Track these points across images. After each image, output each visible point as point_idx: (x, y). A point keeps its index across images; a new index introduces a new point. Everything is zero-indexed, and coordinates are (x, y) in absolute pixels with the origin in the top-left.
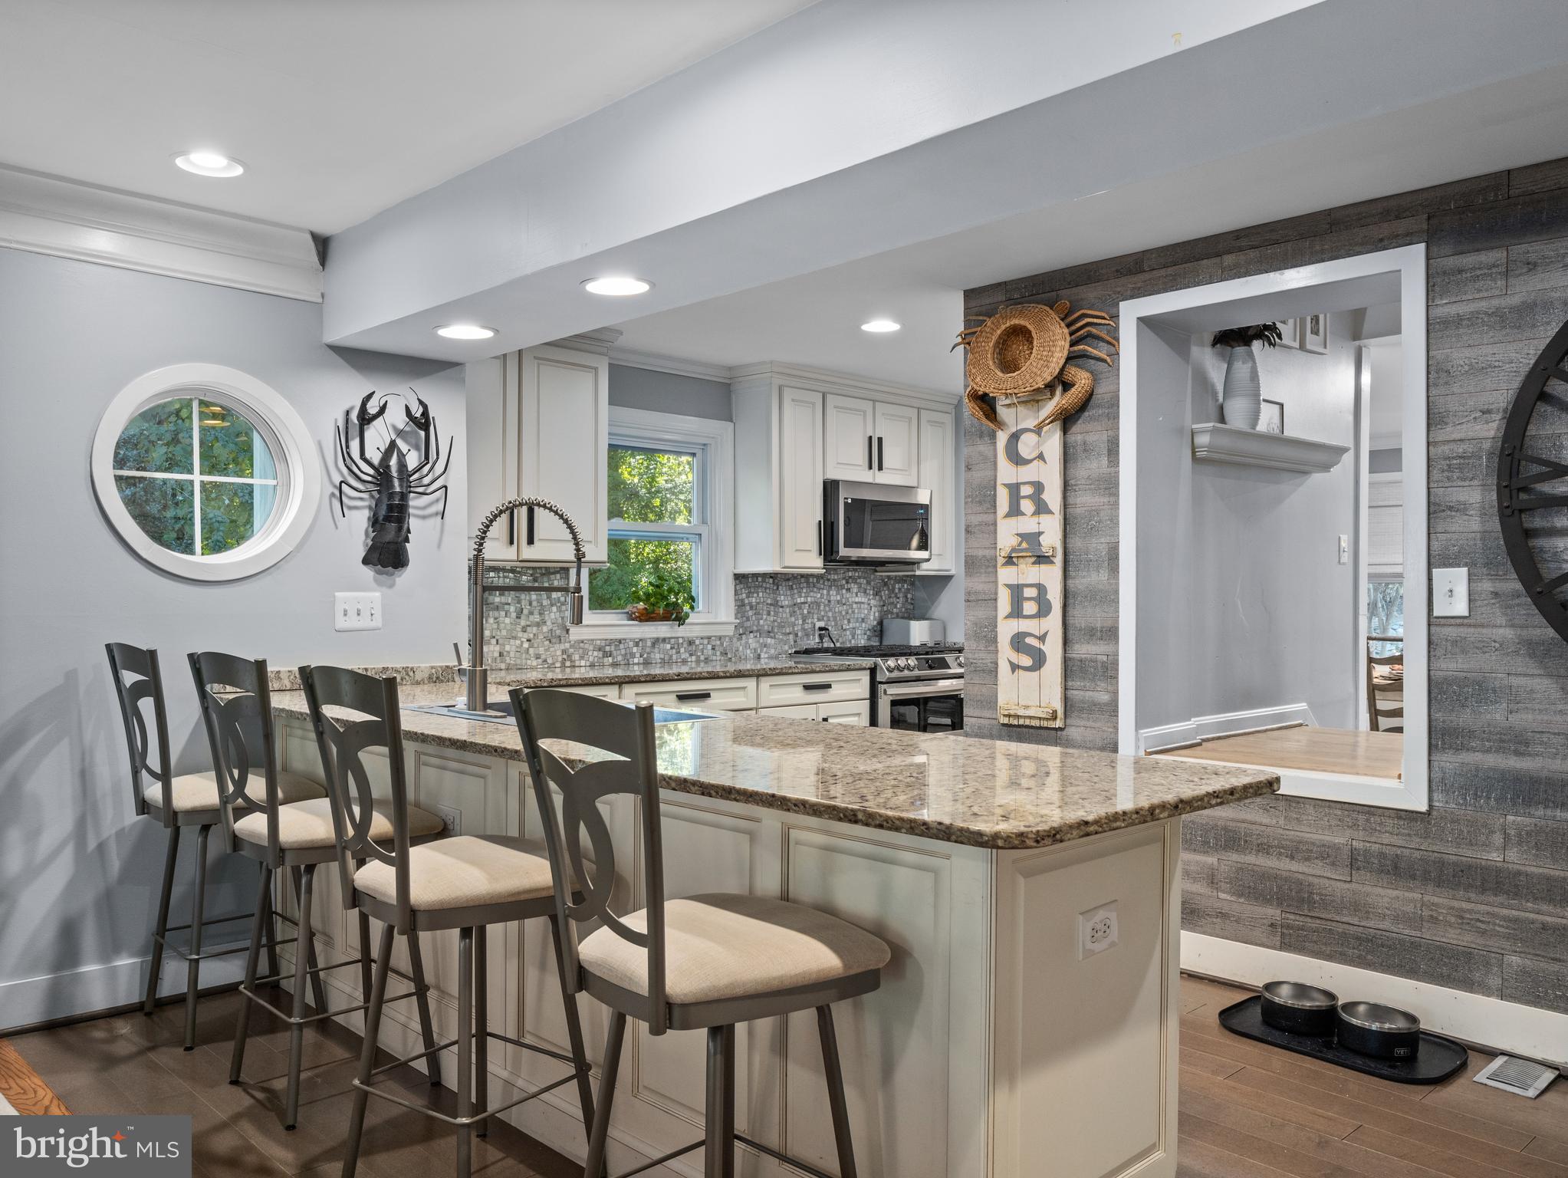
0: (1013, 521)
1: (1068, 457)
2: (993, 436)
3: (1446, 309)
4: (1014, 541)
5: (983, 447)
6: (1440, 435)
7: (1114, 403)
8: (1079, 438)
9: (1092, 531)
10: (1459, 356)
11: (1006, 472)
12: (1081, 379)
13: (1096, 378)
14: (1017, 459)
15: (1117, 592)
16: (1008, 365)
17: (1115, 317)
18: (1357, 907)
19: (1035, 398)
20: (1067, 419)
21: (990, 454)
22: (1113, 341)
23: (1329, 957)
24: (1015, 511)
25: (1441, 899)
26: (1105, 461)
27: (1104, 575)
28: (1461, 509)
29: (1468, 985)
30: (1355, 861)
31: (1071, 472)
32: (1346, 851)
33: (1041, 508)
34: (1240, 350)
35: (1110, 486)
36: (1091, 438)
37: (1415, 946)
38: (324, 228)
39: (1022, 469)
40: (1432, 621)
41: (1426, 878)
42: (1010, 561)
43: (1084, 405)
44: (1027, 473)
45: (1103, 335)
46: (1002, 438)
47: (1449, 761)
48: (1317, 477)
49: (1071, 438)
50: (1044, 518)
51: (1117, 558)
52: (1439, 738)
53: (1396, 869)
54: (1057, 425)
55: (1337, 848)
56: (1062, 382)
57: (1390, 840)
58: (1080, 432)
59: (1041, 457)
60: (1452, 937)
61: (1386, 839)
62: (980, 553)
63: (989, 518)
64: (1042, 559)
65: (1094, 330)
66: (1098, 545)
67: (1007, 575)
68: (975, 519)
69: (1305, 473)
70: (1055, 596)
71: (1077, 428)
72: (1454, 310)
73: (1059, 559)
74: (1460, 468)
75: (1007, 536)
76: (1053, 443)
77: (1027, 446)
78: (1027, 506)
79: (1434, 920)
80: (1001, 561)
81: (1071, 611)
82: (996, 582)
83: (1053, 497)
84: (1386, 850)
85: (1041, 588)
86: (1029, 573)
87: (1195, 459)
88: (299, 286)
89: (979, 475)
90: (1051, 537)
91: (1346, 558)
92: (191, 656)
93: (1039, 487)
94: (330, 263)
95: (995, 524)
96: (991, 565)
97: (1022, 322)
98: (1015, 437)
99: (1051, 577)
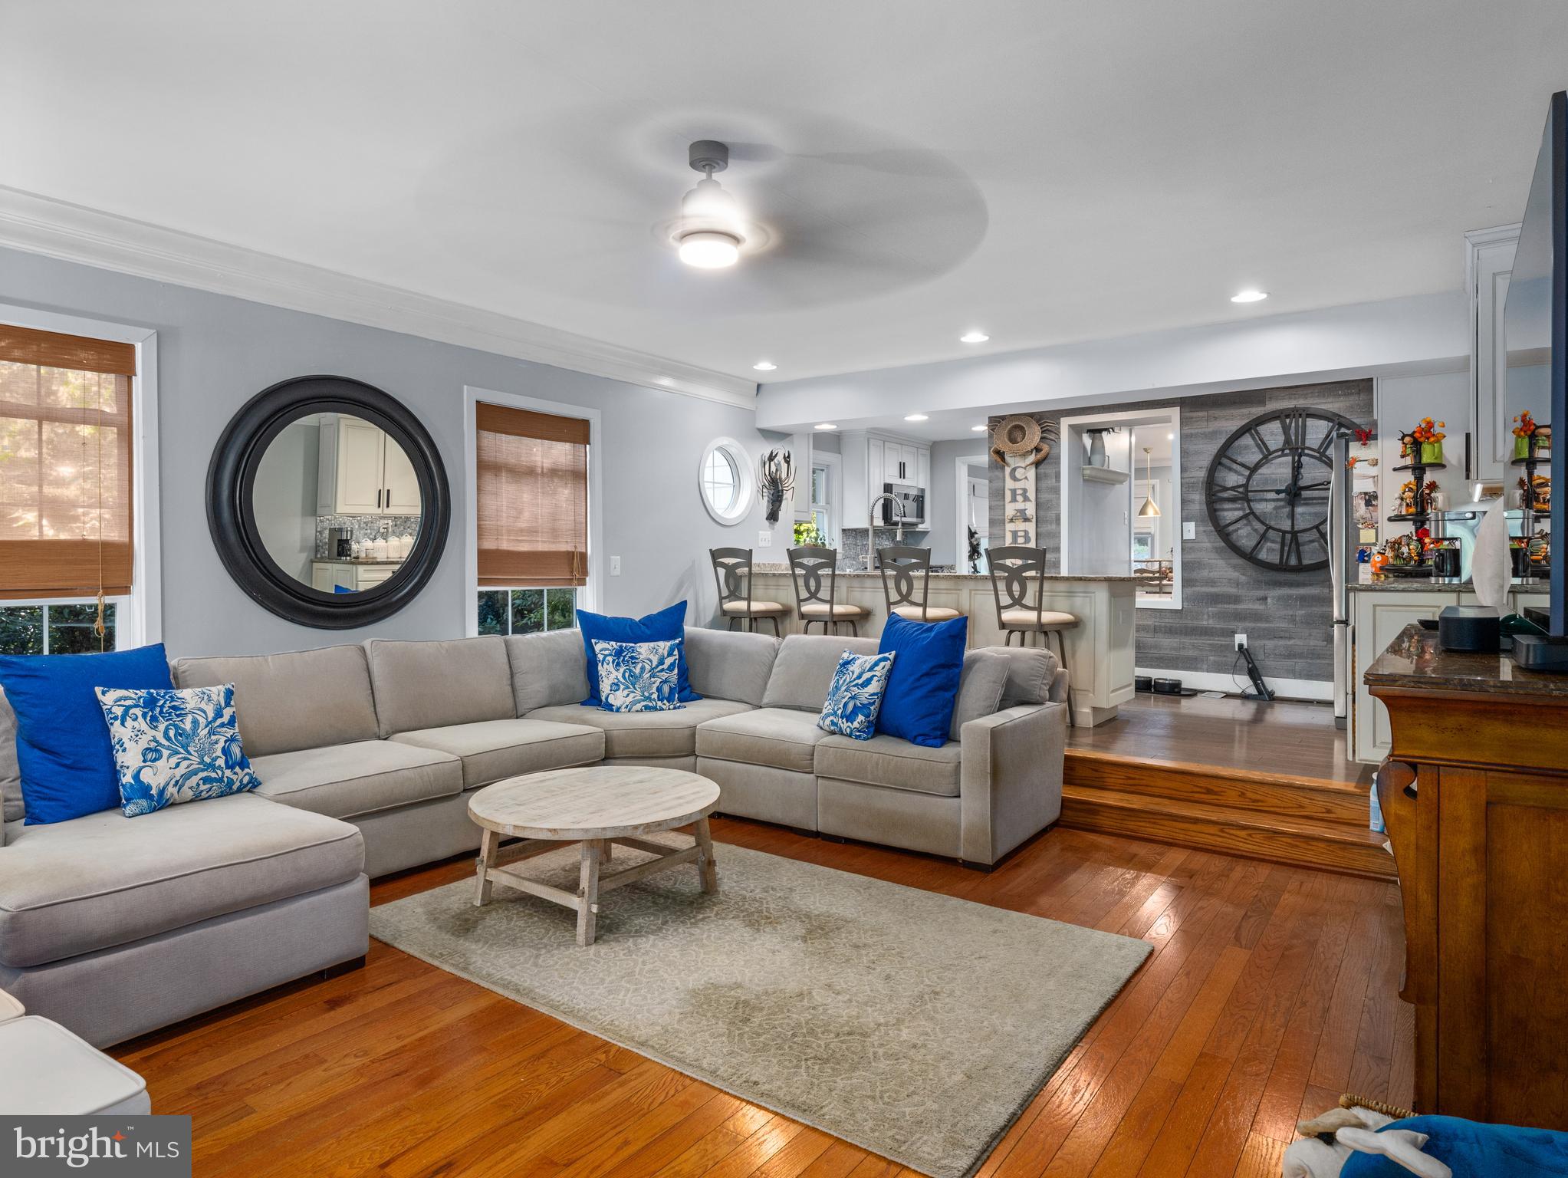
0: (1013, 504)
1: (1038, 478)
2: (1003, 468)
3: (1187, 431)
4: (1014, 513)
5: (998, 473)
6: (1185, 475)
7: (1058, 458)
8: (1043, 471)
9: (1049, 509)
10: (1192, 448)
11: (1010, 484)
12: (1046, 448)
13: (1051, 448)
14: (1014, 478)
15: (1060, 533)
16: (1013, 441)
17: (1059, 423)
18: (1156, 647)
19: (1025, 455)
20: (1037, 464)
21: (1001, 476)
22: (1058, 433)
23: (1147, 667)
24: (1014, 500)
25: (1187, 640)
26: (1054, 480)
27: (1054, 526)
28: (1192, 501)
29: (1196, 669)
30: (1156, 630)
31: (1039, 484)
32: (1152, 627)
33: (1026, 499)
34: (1098, 435)
35: (1057, 490)
36: (1048, 471)
37: (1177, 658)
38: (760, 382)
39: (1017, 483)
40: (1183, 541)
41: (1181, 633)
42: (1011, 521)
43: (1045, 459)
44: (1019, 485)
45: (1053, 430)
46: (1008, 470)
47: (1189, 590)
48: (1118, 486)
49: (1039, 471)
50: (1028, 504)
51: (1060, 519)
52: (1186, 582)
53: (1171, 631)
54: (1034, 466)
55: (1149, 626)
56: (1038, 450)
57: (1169, 621)
58: (1042, 469)
59: (1026, 478)
60: (1191, 653)
61: (1167, 620)
62: (997, 517)
63: (1001, 503)
64: (1026, 520)
65: (1050, 428)
66: (1052, 514)
67: (1009, 527)
68: (994, 503)
69: (1113, 484)
70: (1032, 535)
71: (1040, 467)
72: (1190, 431)
73: (1034, 520)
74: (1193, 487)
75: (1010, 510)
76: (1031, 473)
77: (1019, 474)
78: (1020, 498)
79: (1184, 648)
80: (1007, 520)
81: (1039, 541)
82: (1005, 530)
83: (1032, 495)
84: (1168, 625)
85: (1026, 532)
86: (1021, 526)
87: (1084, 480)
88: (749, 405)
89: (997, 484)
90: (1031, 509)
91: (1127, 522)
92: (788, 550)
93: (1025, 491)
94: (759, 394)
95: (1004, 505)
96: (1003, 522)
97: (1017, 423)
98: (1014, 470)
99: (1031, 527)
